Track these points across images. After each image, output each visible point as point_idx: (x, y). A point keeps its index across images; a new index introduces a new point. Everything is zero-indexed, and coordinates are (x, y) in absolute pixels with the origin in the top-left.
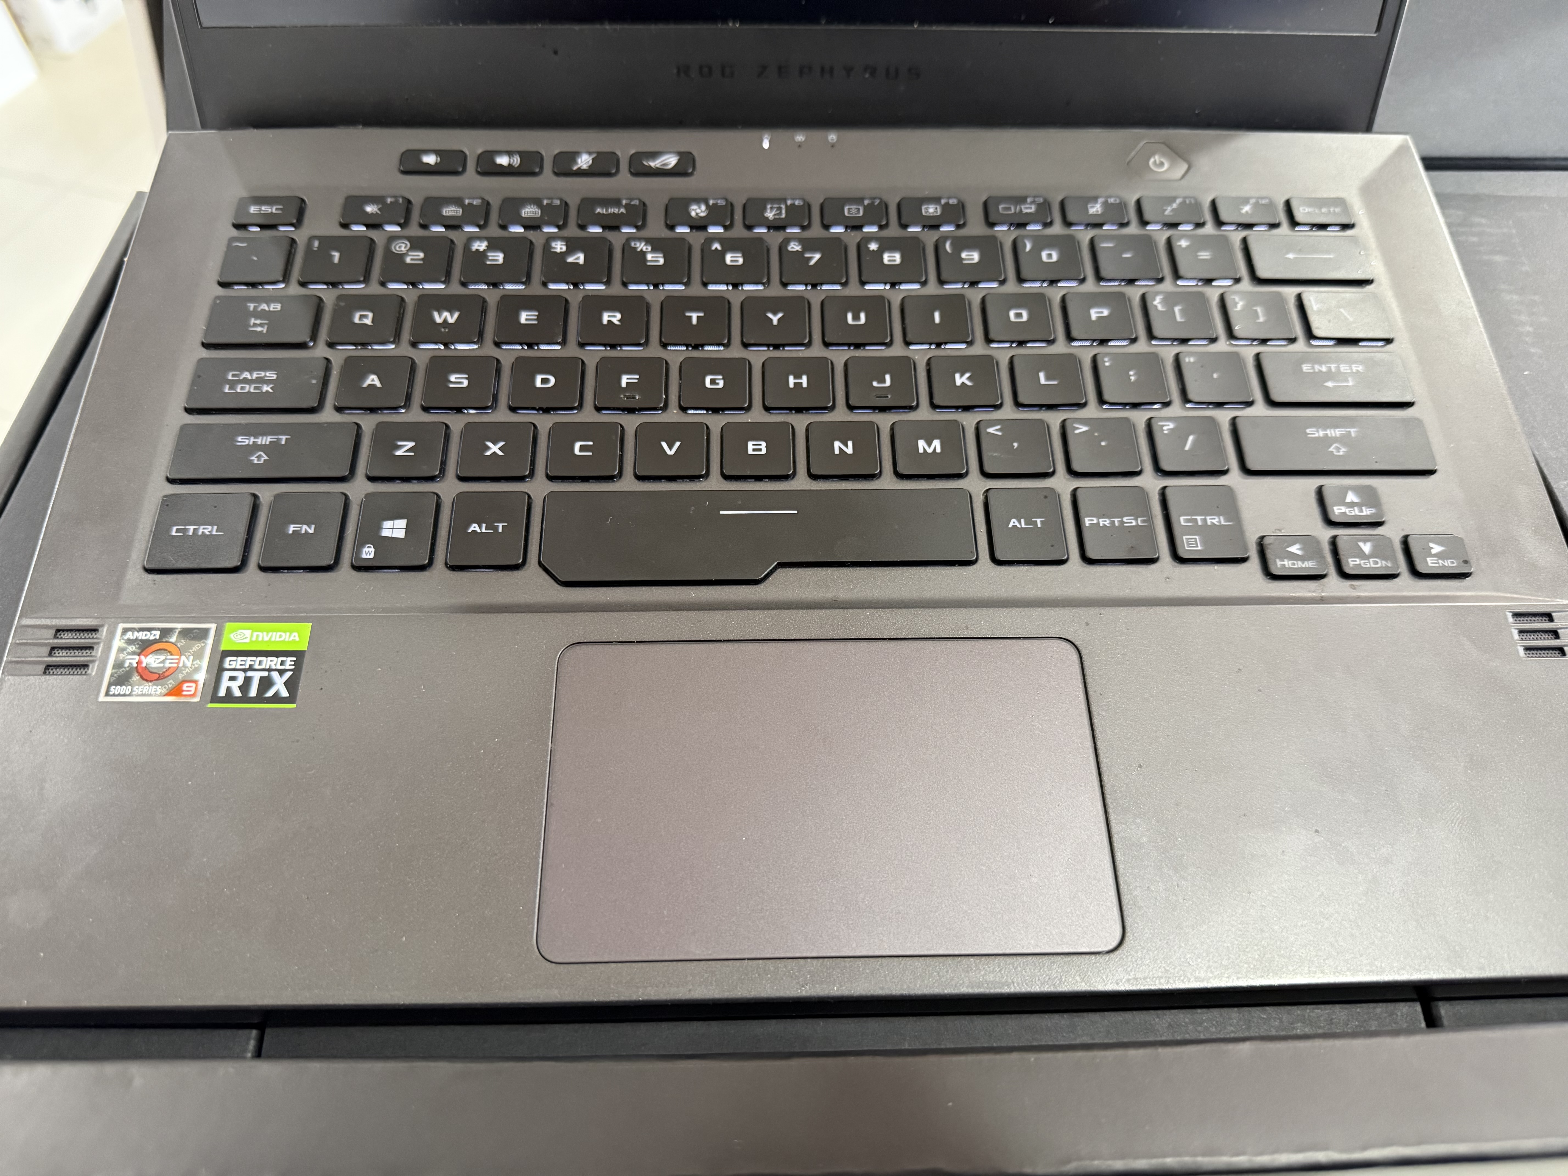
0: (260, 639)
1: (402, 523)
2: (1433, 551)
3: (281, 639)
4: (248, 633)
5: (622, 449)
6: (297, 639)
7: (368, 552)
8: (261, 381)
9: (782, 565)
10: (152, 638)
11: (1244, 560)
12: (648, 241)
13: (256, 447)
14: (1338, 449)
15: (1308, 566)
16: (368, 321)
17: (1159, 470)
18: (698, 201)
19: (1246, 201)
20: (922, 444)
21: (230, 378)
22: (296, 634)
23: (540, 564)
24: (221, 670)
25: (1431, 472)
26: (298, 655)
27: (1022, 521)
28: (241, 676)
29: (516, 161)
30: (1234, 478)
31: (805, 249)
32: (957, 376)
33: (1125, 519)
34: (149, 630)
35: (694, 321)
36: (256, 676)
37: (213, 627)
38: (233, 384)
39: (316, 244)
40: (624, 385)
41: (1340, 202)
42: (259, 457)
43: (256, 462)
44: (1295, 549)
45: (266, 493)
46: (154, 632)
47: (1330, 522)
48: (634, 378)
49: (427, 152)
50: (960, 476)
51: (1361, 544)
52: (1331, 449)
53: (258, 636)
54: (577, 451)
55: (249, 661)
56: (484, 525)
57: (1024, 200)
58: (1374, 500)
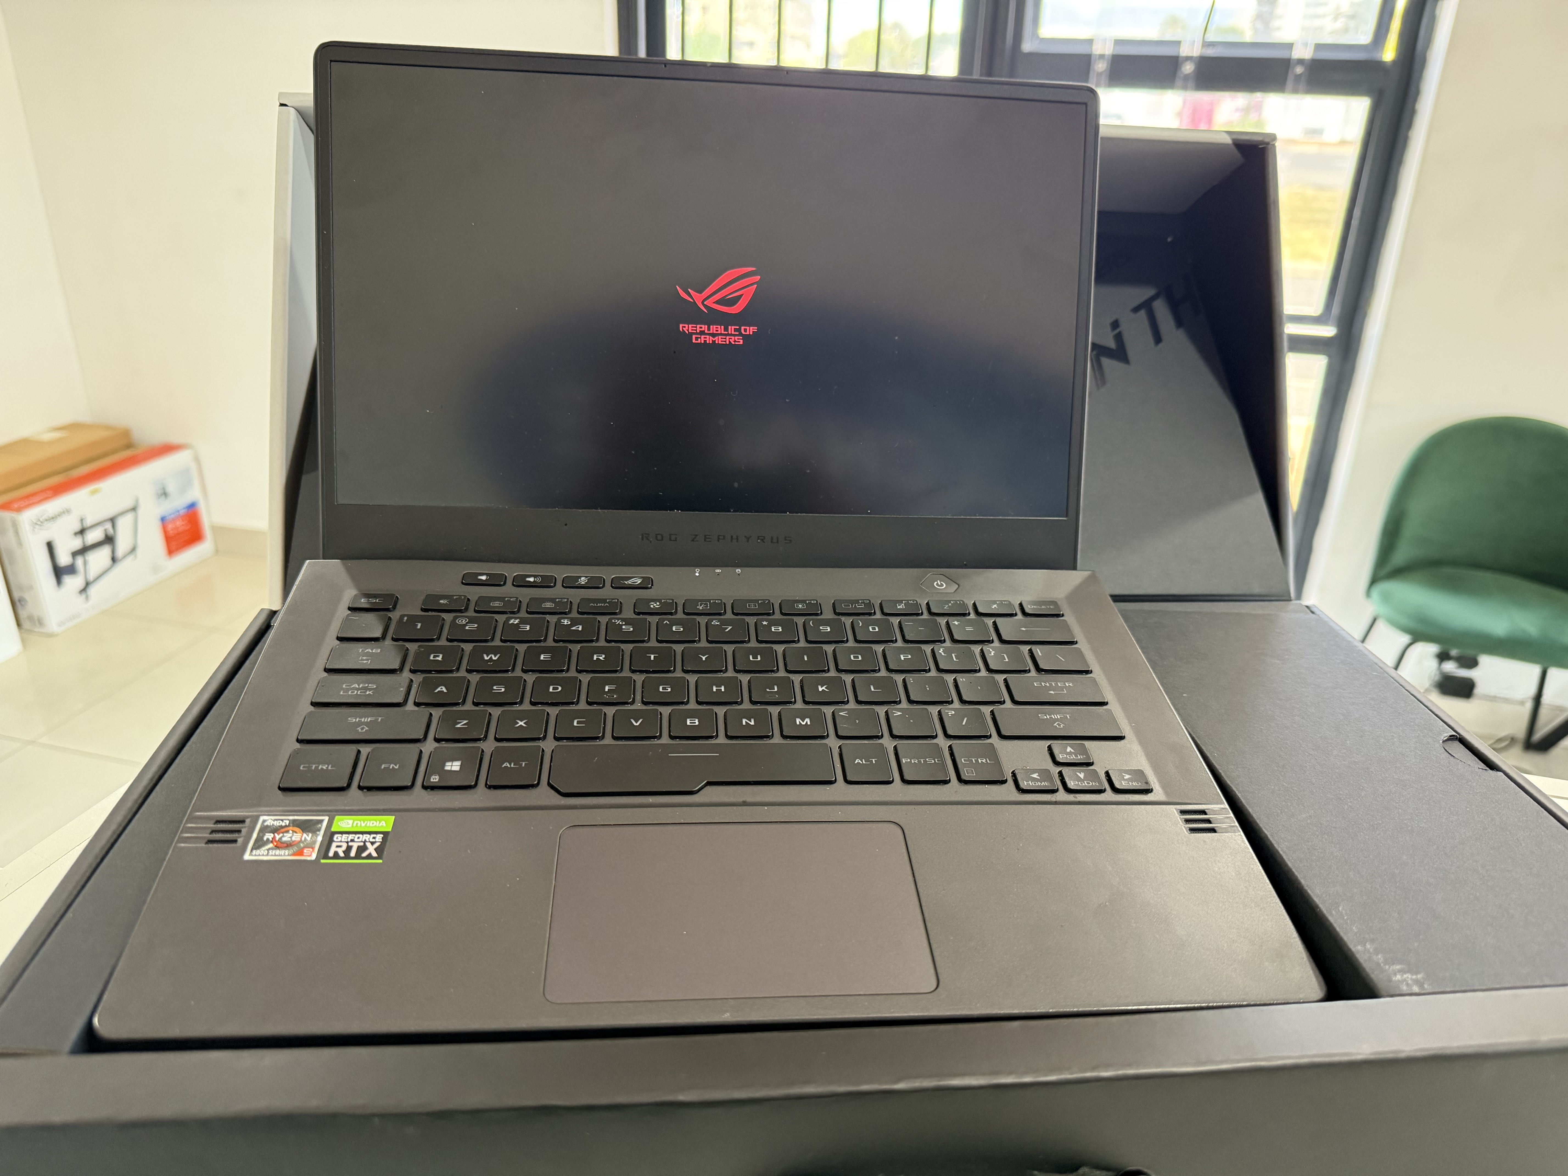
0: (359, 825)
1: (458, 763)
2: (1125, 778)
3: (374, 825)
4: (351, 822)
5: (604, 724)
6: (384, 825)
7: (435, 779)
8: (366, 689)
9: (709, 784)
10: (284, 824)
11: (1004, 782)
12: (623, 620)
13: (360, 724)
14: (1059, 725)
15: (1045, 785)
16: (440, 658)
17: (947, 736)
18: (655, 601)
19: (994, 602)
20: (798, 721)
21: (344, 687)
22: (383, 822)
23: (549, 784)
24: (331, 841)
25: (1121, 738)
26: (385, 834)
27: (863, 760)
28: (345, 846)
29: (539, 580)
30: (995, 740)
31: (722, 624)
32: (819, 687)
33: (927, 760)
34: (282, 820)
35: (652, 658)
36: (355, 846)
37: (326, 819)
38: (346, 691)
39: (406, 618)
40: (606, 690)
41: (1054, 603)
42: (362, 729)
43: (360, 731)
44: (1035, 776)
45: (365, 750)
46: (285, 821)
47: (1056, 763)
48: (613, 687)
49: (482, 574)
50: (822, 737)
51: (1078, 774)
52: (1055, 725)
53: (357, 824)
54: (575, 724)
55: (351, 837)
56: (512, 764)
57: (857, 601)
58: (1085, 751)
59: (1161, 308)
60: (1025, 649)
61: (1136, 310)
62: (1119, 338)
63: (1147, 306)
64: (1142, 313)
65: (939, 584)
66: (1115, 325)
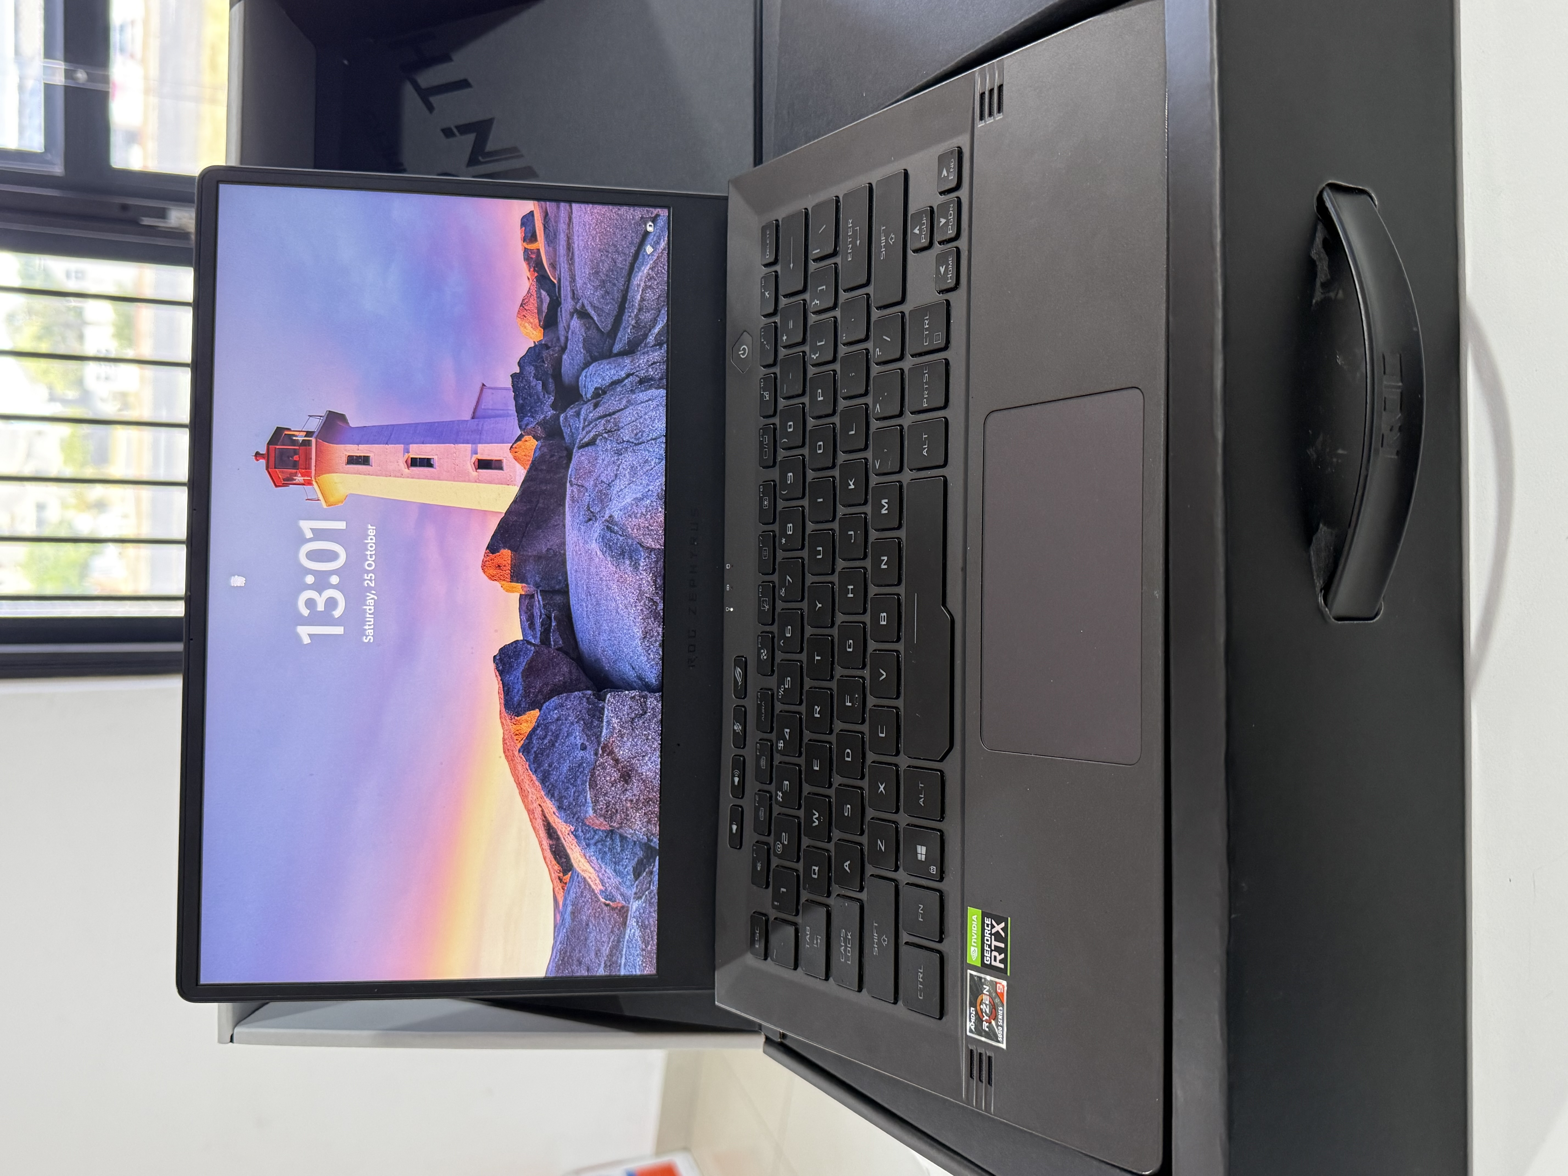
0: (975, 940)
1: (919, 847)
2: (946, 175)
3: (976, 926)
4: (973, 949)
5: (884, 707)
6: (975, 916)
7: (933, 870)
8: (846, 938)
9: (944, 604)
10: (974, 1012)
11: (948, 302)
12: (779, 687)
13: (879, 944)
14: (892, 238)
15: (951, 261)
16: (817, 869)
17: (902, 358)
18: (759, 654)
19: (763, 294)
20: (884, 511)
21: (843, 960)
22: (973, 917)
23: (942, 760)
24: (990, 966)
25: (906, 174)
26: (984, 915)
27: (924, 447)
28: (994, 953)
29: (737, 772)
30: (906, 308)
31: (784, 586)
32: (850, 487)
33: (925, 381)
34: (970, 1014)
35: (819, 658)
36: (994, 943)
37: (969, 971)
38: (847, 958)
39: (776, 903)
40: (850, 704)
41: (764, 229)
42: (884, 940)
43: (886, 943)
44: (942, 270)
45: (905, 937)
46: (971, 1011)
47: (930, 245)
48: (848, 698)
49: (731, 829)
50: (901, 487)
51: (941, 224)
52: (892, 243)
53: (974, 942)
54: (883, 735)
55: (987, 948)
56: (921, 796)
57: (761, 442)
58: (919, 214)
59: (428, 78)
60: (813, 266)
61: (430, 108)
62: (464, 129)
63: (425, 95)
64: (433, 100)
65: (742, 352)
66: (448, 133)
